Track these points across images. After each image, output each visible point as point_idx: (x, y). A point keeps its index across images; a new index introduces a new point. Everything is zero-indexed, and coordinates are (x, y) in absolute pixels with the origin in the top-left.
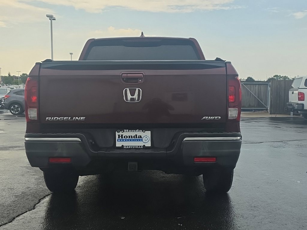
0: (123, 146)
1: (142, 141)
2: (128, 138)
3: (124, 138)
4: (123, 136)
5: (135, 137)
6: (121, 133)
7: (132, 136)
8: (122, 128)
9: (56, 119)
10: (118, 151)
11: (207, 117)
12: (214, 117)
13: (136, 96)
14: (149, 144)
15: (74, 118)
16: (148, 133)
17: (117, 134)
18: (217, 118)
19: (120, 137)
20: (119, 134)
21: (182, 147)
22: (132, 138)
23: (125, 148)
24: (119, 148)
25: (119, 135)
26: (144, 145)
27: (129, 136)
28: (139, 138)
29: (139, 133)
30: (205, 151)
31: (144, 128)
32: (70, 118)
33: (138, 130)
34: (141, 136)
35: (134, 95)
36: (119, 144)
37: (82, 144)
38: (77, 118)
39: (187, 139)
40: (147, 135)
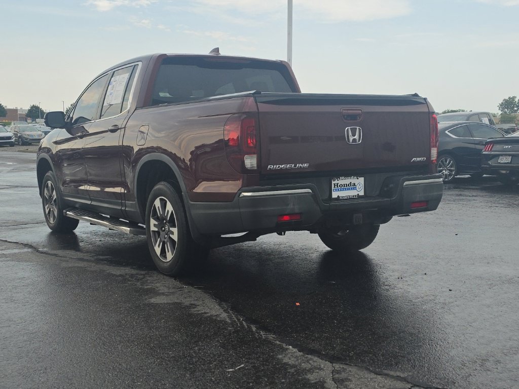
0: (338, 196)
1: (356, 189)
2: (343, 187)
3: (339, 188)
4: (339, 185)
5: (350, 185)
6: (336, 182)
7: (347, 184)
8: (339, 176)
9: (279, 167)
10: (337, 203)
11: (416, 159)
13: (356, 137)
14: (362, 193)
15: (298, 165)
16: (362, 180)
17: (333, 182)
21: (403, 193)
22: (347, 186)
23: (341, 199)
24: (335, 199)
25: (334, 184)
26: (358, 194)
27: (344, 185)
28: (353, 186)
29: (353, 180)
31: (357, 174)
32: (293, 166)
33: (353, 177)
34: (355, 184)
35: (355, 136)
36: (335, 195)
37: (313, 195)
38: (300, 165)
39: (406, 183)
40: (360, 182)
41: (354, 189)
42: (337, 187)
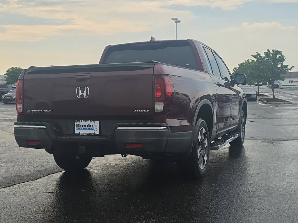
0: (79, 133)
1: (93, 129)
2: (83, 127)
3: (80, 127)
5: (88, 126)
6: (78, 123)
7: (86, 125)
8: (79, 119)
9: (33, 111)
10: (77, 137)
11: (138, 110)
12: (143, 110)
14: (98, 132)
15: (44, 111)
16: (97, 123)
17: (76, 123)
18: (146, 111)
19: (78, 126)
20: (77, 123)
21: (115, 135)
22: (86, 127)
23: (81, 135)
24: (77, 135)
25: (77, 125)
26: (95, 133)
27: (84, 125)
28: (91, 127)
29: (91, 123)
30: (133, 138)
31: (94, 120)
32: (42, 110)
33: (90, 121)
34: (92, 125)
36: (77, 132)
37: (46, 130)
38: (46, 111)
39: (119, 128)
40: (96, 124)
41: (92, 129)
42: (79, 126)
